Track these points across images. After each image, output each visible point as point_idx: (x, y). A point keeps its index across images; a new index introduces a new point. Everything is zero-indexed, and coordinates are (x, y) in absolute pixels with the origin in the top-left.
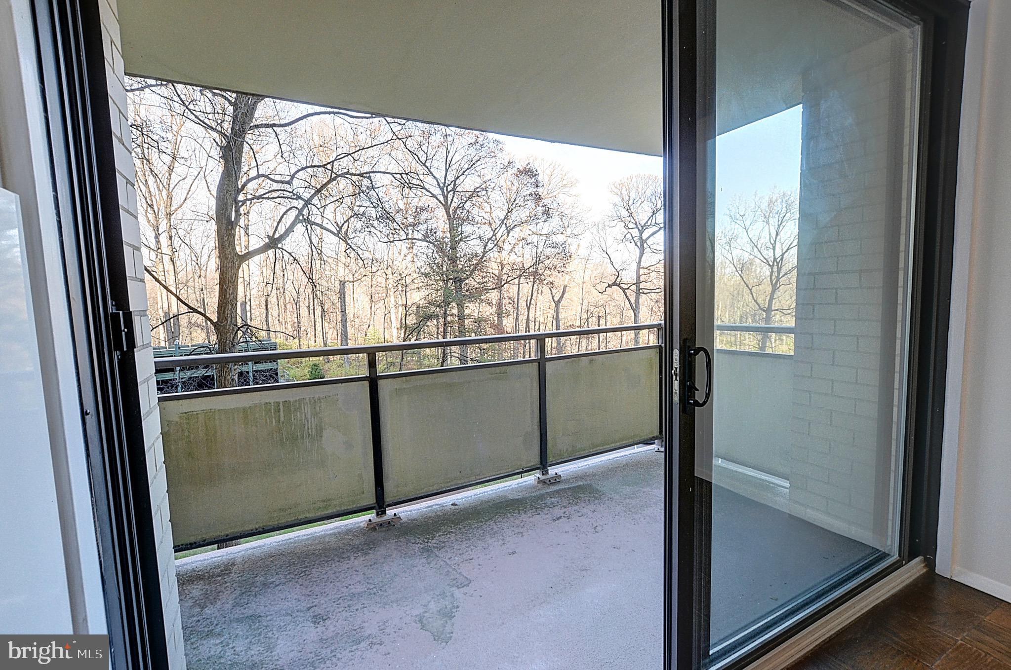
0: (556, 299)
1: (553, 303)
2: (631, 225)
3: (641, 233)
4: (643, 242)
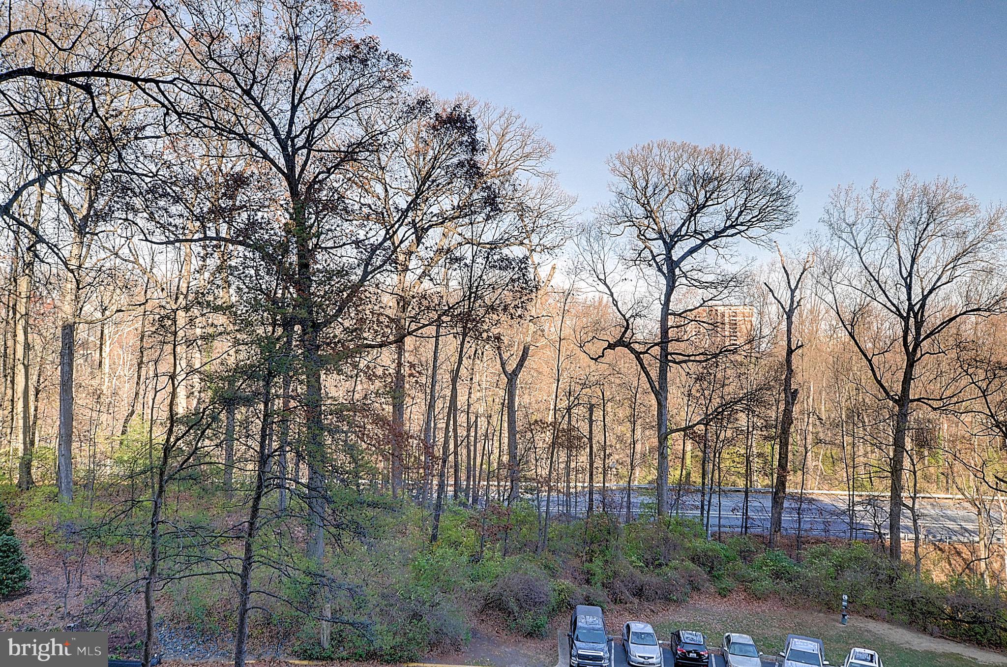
0: (510, 368)
1: (503, 376)
2: (651, 234)
3: (669, 247)
4: (673, 265)
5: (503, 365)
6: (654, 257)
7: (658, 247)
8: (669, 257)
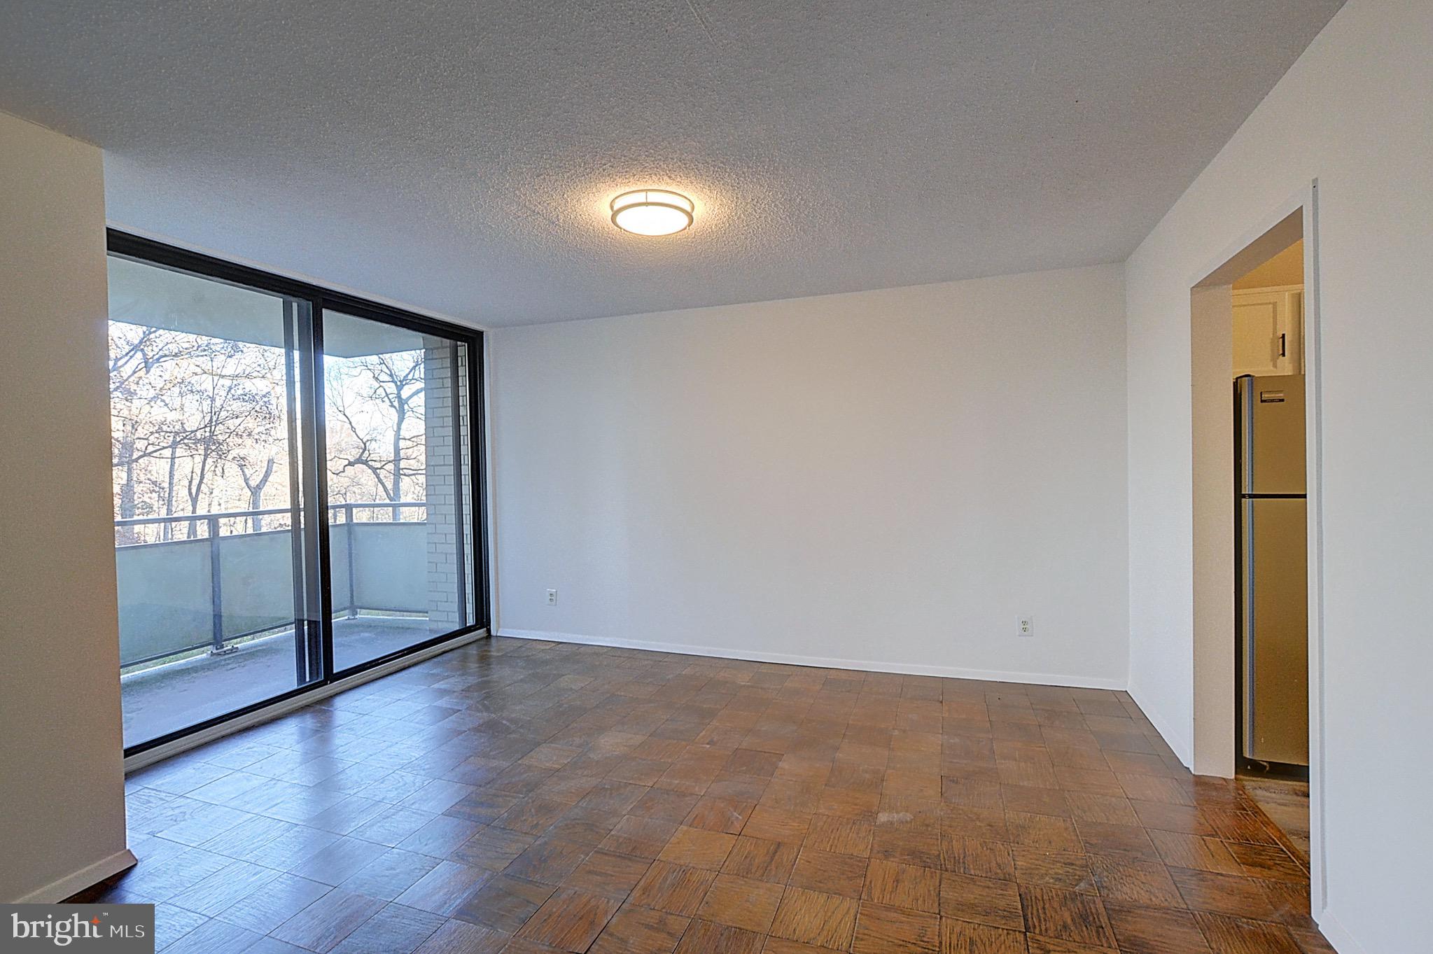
0: (253, 483)
1: (247, 490)
2: (383, 377)
3: (400, 388)
4: (402, 402)
5: (246, 480)
6: (387, 395)
7: (391, 388)
8: (399, 397)
